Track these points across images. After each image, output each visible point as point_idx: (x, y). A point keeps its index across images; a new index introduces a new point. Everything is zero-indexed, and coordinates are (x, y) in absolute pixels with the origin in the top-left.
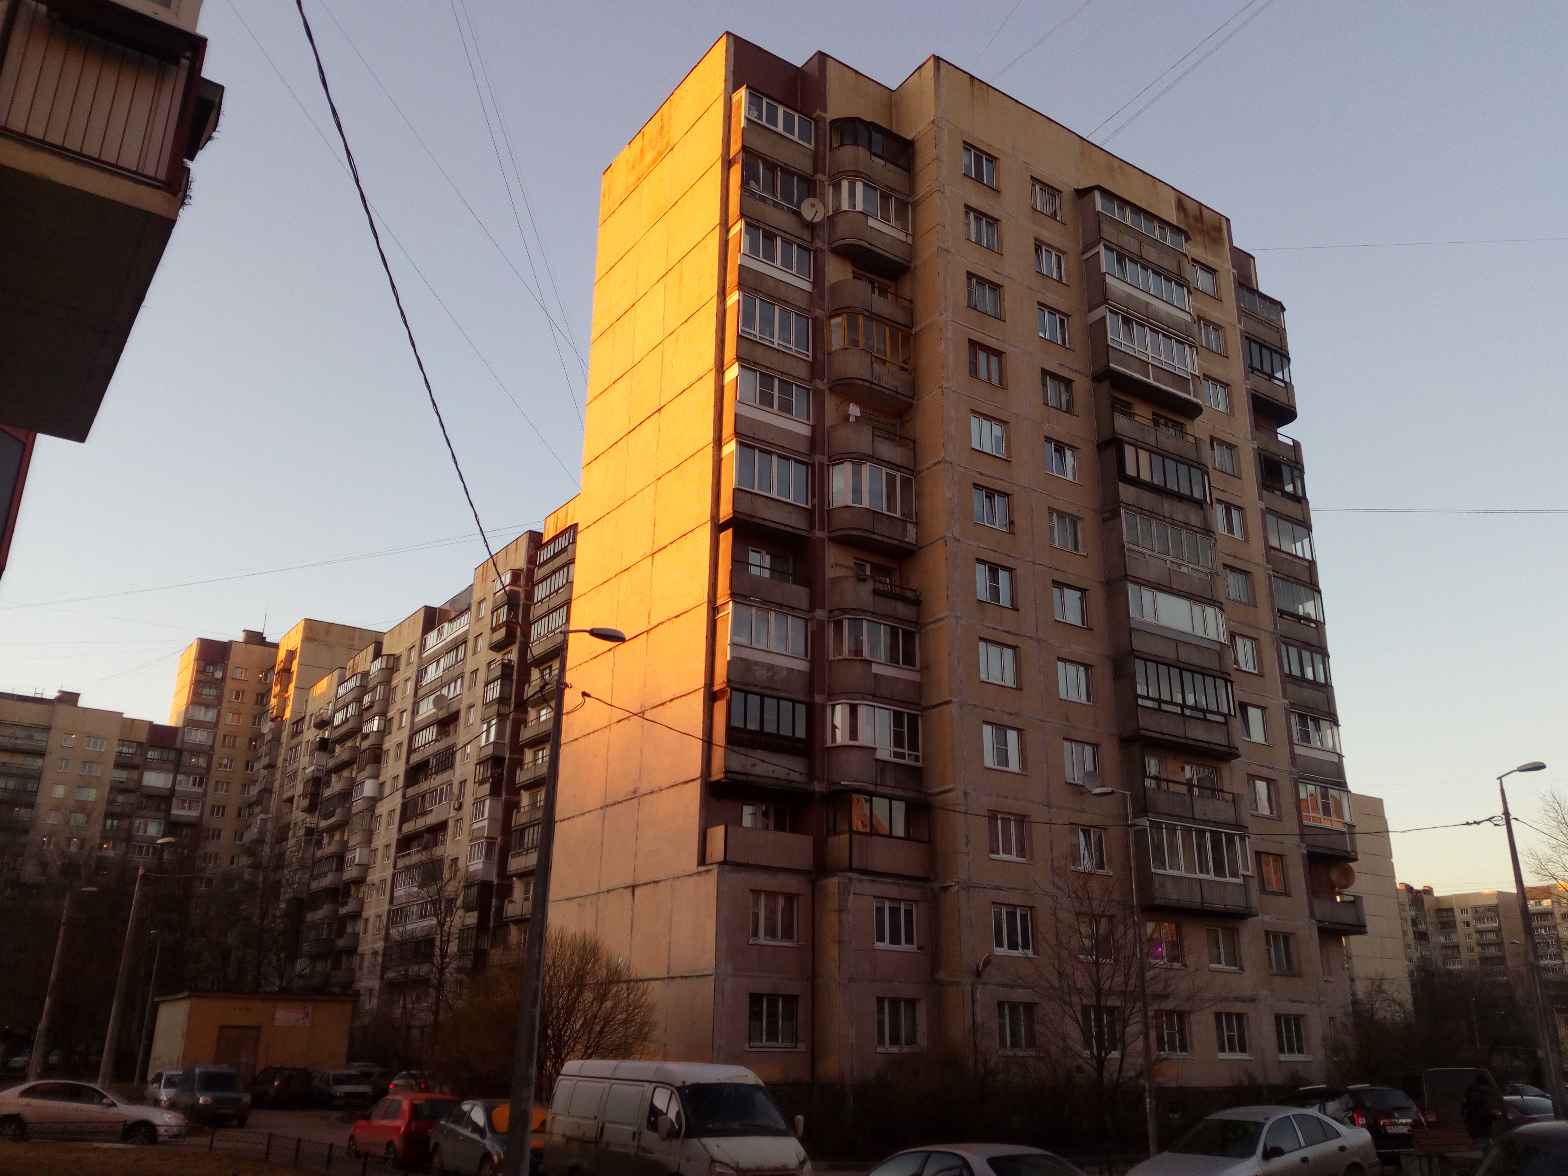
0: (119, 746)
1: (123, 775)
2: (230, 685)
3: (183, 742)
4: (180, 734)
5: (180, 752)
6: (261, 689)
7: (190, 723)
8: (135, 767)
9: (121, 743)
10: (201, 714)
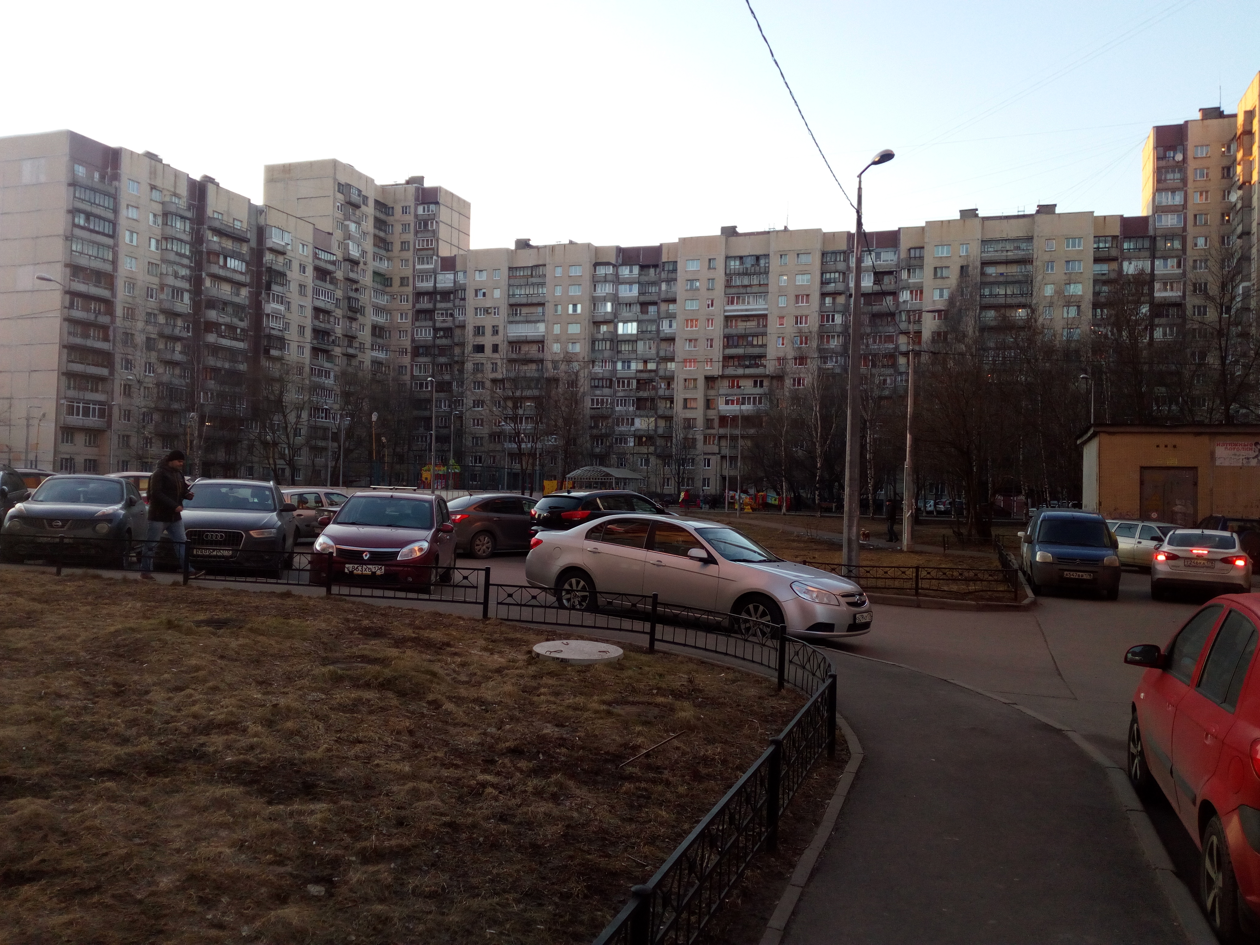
0: (1095, 243)
1: (1104, 268)
2: (1192, 165)
3: (1155, 229)
4: (1151, 221)
5: (1153, 239)
6: (1225, 162)
7: (1158, 209)
8: (1115, 259)
9: (1097, 239)
10: (1168, 199)
